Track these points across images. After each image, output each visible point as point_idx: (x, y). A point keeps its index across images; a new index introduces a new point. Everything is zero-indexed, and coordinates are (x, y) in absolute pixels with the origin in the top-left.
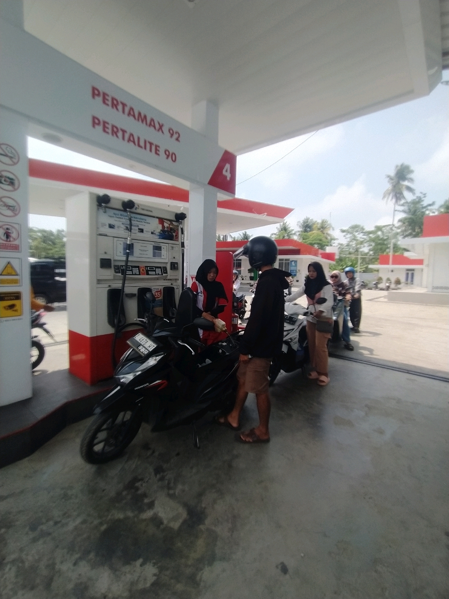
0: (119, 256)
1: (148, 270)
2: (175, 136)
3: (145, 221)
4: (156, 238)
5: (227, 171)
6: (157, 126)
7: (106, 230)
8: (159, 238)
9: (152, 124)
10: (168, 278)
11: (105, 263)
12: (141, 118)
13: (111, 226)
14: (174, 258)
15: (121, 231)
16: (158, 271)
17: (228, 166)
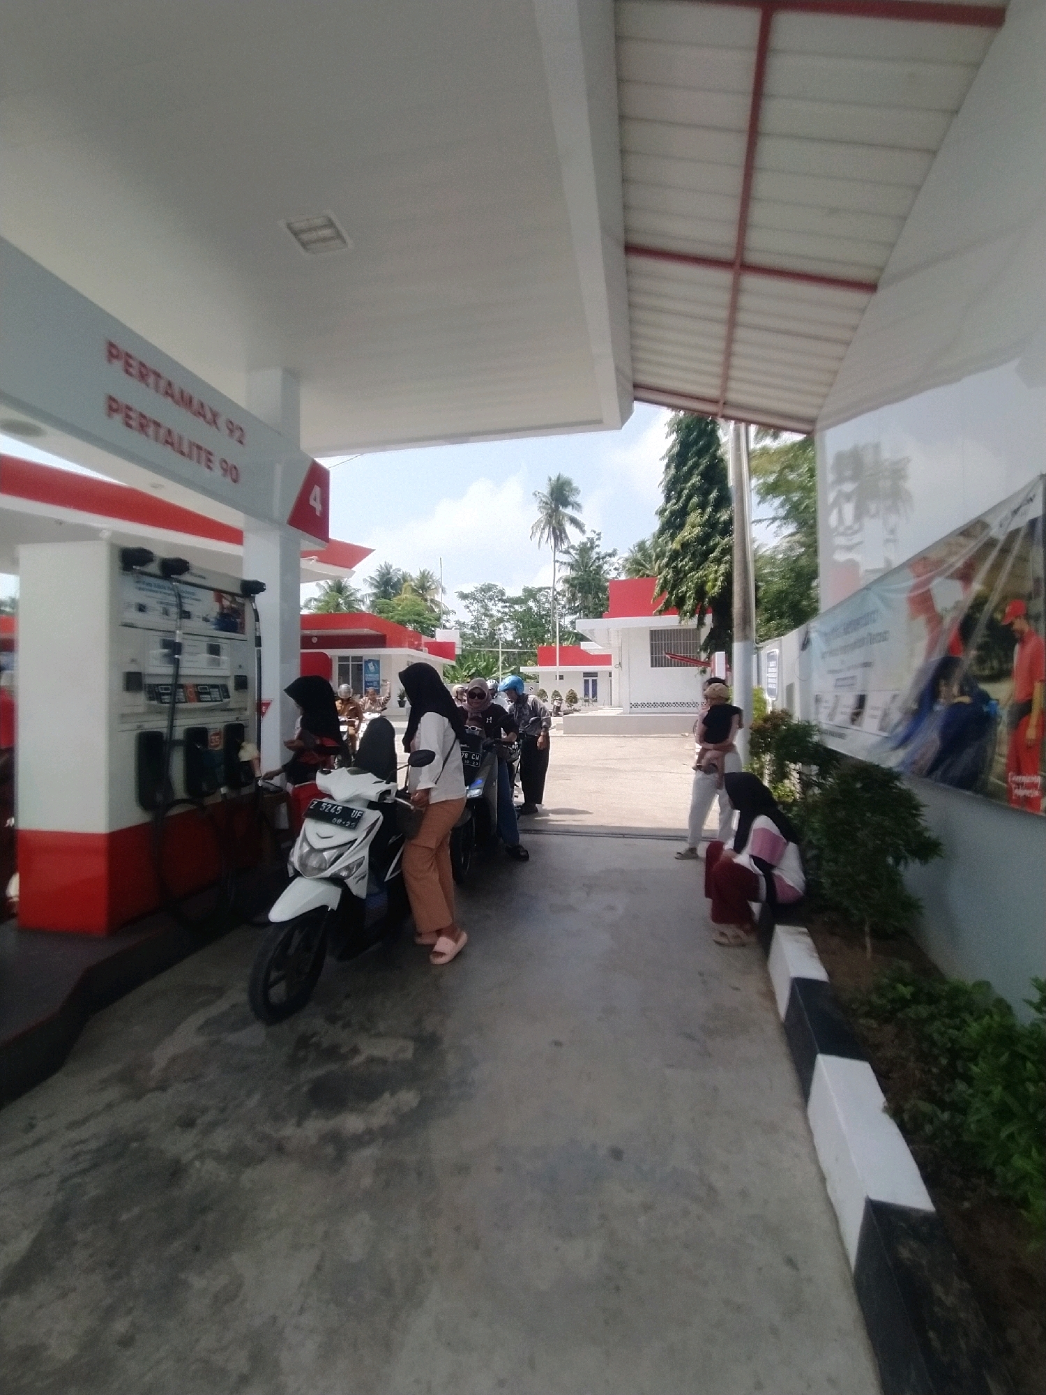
0: (156, 667)
1: (201, 692)
2: (237, 434)
3: (194, 597)
4: (211, 630)
5: (315, 500)
6: (209, 416)
7: (133, 616)
8: (217, 630)
9: (200, 413)
10: (232, 706)
11: (133, 681)
12: (185, 401)
13: (142, 608)
14: (240, 666)
15: (153, 618)
16: (216, 693)
17: (317, 490)
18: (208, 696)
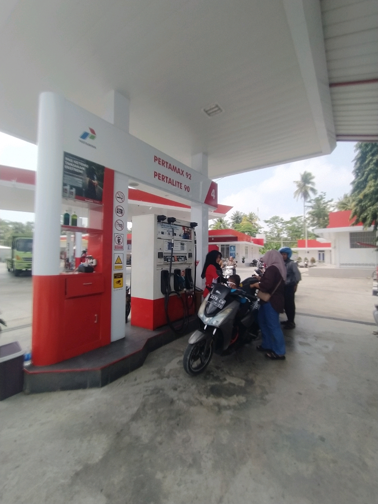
0: (166, 251)
1: (179, 258)
2: (189, 176)
3: (177, 229)
4: (181, 239)
5: (213, 194)
6: (181, 173)
7: (161, 236)
8: (183, 238)
9: (178, 172)
10: (187, 263)
11: (160, 255)
12: (174, 169)
13: (163, 233)
14: (190, 250)
15: (166, 236)
16: (183, 258)
17: (213, 191)
18: (181, 259)
